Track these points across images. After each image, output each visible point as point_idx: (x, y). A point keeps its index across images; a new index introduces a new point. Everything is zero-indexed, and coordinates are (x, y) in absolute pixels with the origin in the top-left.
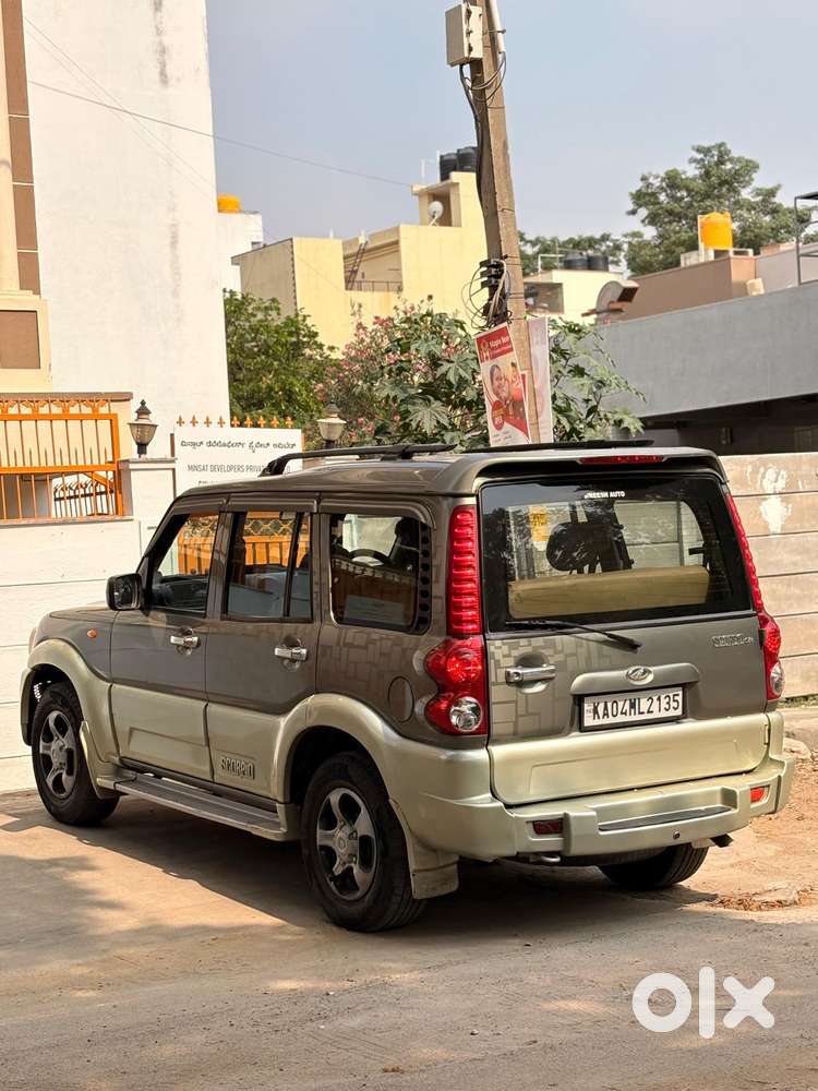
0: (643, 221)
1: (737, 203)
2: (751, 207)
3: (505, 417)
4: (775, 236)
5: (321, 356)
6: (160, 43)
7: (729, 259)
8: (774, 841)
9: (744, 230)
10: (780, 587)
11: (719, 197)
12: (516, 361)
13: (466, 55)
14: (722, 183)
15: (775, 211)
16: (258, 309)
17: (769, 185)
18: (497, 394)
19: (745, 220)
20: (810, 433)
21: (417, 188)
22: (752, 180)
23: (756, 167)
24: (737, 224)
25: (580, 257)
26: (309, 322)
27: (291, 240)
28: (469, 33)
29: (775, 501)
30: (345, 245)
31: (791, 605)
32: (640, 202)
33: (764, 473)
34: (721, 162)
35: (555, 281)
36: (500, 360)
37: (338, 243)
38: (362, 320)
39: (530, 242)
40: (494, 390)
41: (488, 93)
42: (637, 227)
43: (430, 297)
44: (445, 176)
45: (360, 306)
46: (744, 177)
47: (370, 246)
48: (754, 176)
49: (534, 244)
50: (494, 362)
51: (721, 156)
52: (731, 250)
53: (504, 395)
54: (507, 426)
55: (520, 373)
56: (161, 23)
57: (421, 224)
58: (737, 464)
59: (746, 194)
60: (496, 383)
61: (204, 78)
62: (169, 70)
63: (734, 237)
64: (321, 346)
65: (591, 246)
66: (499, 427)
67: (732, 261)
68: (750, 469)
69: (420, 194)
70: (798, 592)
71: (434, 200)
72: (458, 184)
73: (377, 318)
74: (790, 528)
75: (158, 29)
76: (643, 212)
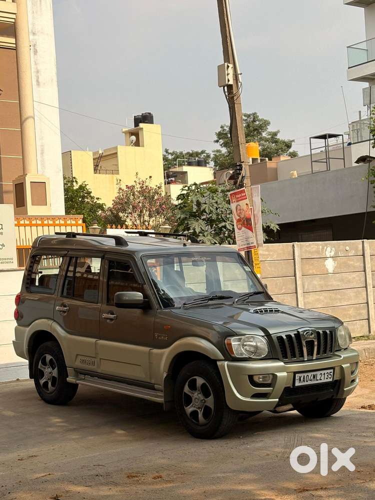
0: (221, 145)
1: (261, 138)
2: (266, 140)
3: (243, 225)
4: (277, 153)
5: (92, 202)
6: (37, 68)
7: (266, 162)
8: (367, 388)
9: (263, 150)
10: (333, 295)
11: (253, 136)
12: (248, 203)
13: (227, 83)
14: (255, 130)
15: (276, 142)
16: (69, 181)
17: (274, 130)
18: (239, 216)
19: (264, 146)
20: (312, 235)
21: (124, 130)
22: (268, 128)
23: (269, 123)
24: (261, 147)
25: (194, 161)
26: (87, 187)
27: (70, 151)
28: (228, 74)
29: (330, 260)
30: (94, 154)
31: (337, 302)
32: (221, 137)
33: (326, 249)
34: (254, 121)
35: (184, 170)
36: (241, 203)
37: (91, 153)
38: (121, 187)
39: (171, 153)
40: (237, 215)
41: (235, 98)
42: (219, 148)
43: (150, 177)
44: (136, 125)
45: (120, 180)
46: (263, 127)
47: (104, 154)
48: (268, 127)
49: (172, 154)
50: (237, 203)
51: (254, 119)
52: (259, 158)
53: (242, 216)
54: (243, 229)
55: (250, 208)
56: (37, 60)
57: (126, 145)
58: (316, 245)
59: (264, 134)
60: (239, 212)
61: (55, 83)
62: (40, 80)
63: (260, 153)
64: (92, 198)
65: (197, 156)
66: (240, 229)
67: (268, 163)
68: (321, 247)
69: (125, 133)
70: (339, 297)
71: (132, 135)
72: (142, 128)
73: (127, 186)
74: (336, 271)
75: (35, 62)
76: (221, 141)
